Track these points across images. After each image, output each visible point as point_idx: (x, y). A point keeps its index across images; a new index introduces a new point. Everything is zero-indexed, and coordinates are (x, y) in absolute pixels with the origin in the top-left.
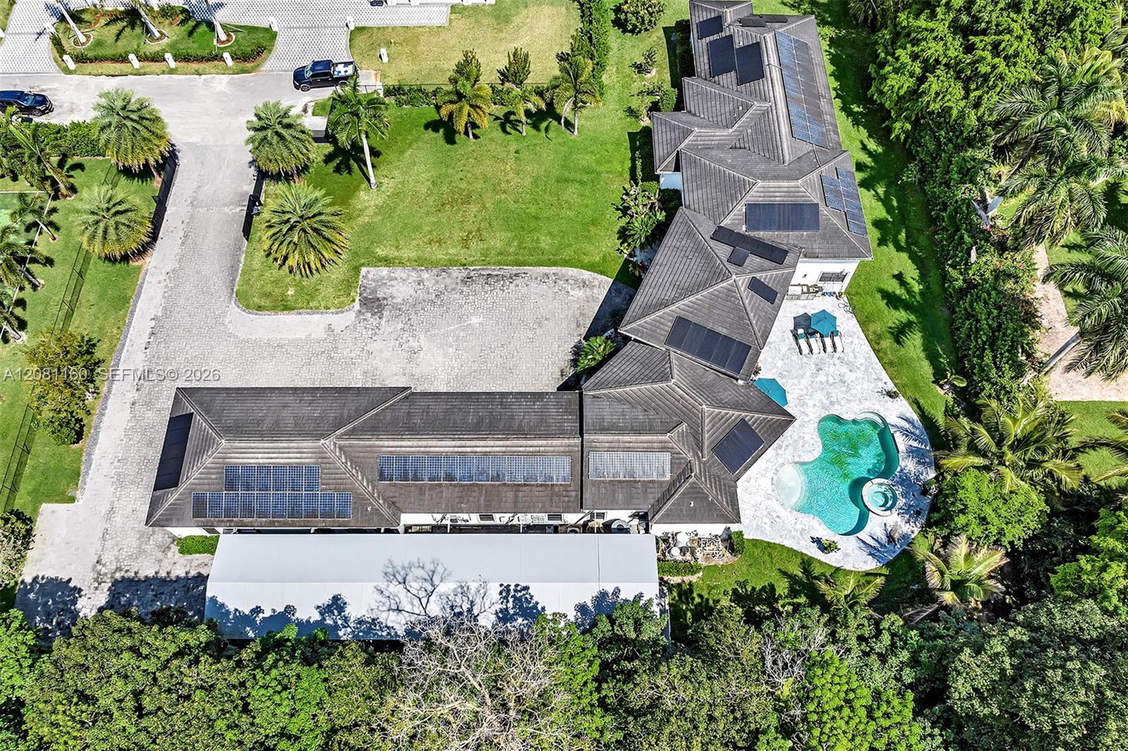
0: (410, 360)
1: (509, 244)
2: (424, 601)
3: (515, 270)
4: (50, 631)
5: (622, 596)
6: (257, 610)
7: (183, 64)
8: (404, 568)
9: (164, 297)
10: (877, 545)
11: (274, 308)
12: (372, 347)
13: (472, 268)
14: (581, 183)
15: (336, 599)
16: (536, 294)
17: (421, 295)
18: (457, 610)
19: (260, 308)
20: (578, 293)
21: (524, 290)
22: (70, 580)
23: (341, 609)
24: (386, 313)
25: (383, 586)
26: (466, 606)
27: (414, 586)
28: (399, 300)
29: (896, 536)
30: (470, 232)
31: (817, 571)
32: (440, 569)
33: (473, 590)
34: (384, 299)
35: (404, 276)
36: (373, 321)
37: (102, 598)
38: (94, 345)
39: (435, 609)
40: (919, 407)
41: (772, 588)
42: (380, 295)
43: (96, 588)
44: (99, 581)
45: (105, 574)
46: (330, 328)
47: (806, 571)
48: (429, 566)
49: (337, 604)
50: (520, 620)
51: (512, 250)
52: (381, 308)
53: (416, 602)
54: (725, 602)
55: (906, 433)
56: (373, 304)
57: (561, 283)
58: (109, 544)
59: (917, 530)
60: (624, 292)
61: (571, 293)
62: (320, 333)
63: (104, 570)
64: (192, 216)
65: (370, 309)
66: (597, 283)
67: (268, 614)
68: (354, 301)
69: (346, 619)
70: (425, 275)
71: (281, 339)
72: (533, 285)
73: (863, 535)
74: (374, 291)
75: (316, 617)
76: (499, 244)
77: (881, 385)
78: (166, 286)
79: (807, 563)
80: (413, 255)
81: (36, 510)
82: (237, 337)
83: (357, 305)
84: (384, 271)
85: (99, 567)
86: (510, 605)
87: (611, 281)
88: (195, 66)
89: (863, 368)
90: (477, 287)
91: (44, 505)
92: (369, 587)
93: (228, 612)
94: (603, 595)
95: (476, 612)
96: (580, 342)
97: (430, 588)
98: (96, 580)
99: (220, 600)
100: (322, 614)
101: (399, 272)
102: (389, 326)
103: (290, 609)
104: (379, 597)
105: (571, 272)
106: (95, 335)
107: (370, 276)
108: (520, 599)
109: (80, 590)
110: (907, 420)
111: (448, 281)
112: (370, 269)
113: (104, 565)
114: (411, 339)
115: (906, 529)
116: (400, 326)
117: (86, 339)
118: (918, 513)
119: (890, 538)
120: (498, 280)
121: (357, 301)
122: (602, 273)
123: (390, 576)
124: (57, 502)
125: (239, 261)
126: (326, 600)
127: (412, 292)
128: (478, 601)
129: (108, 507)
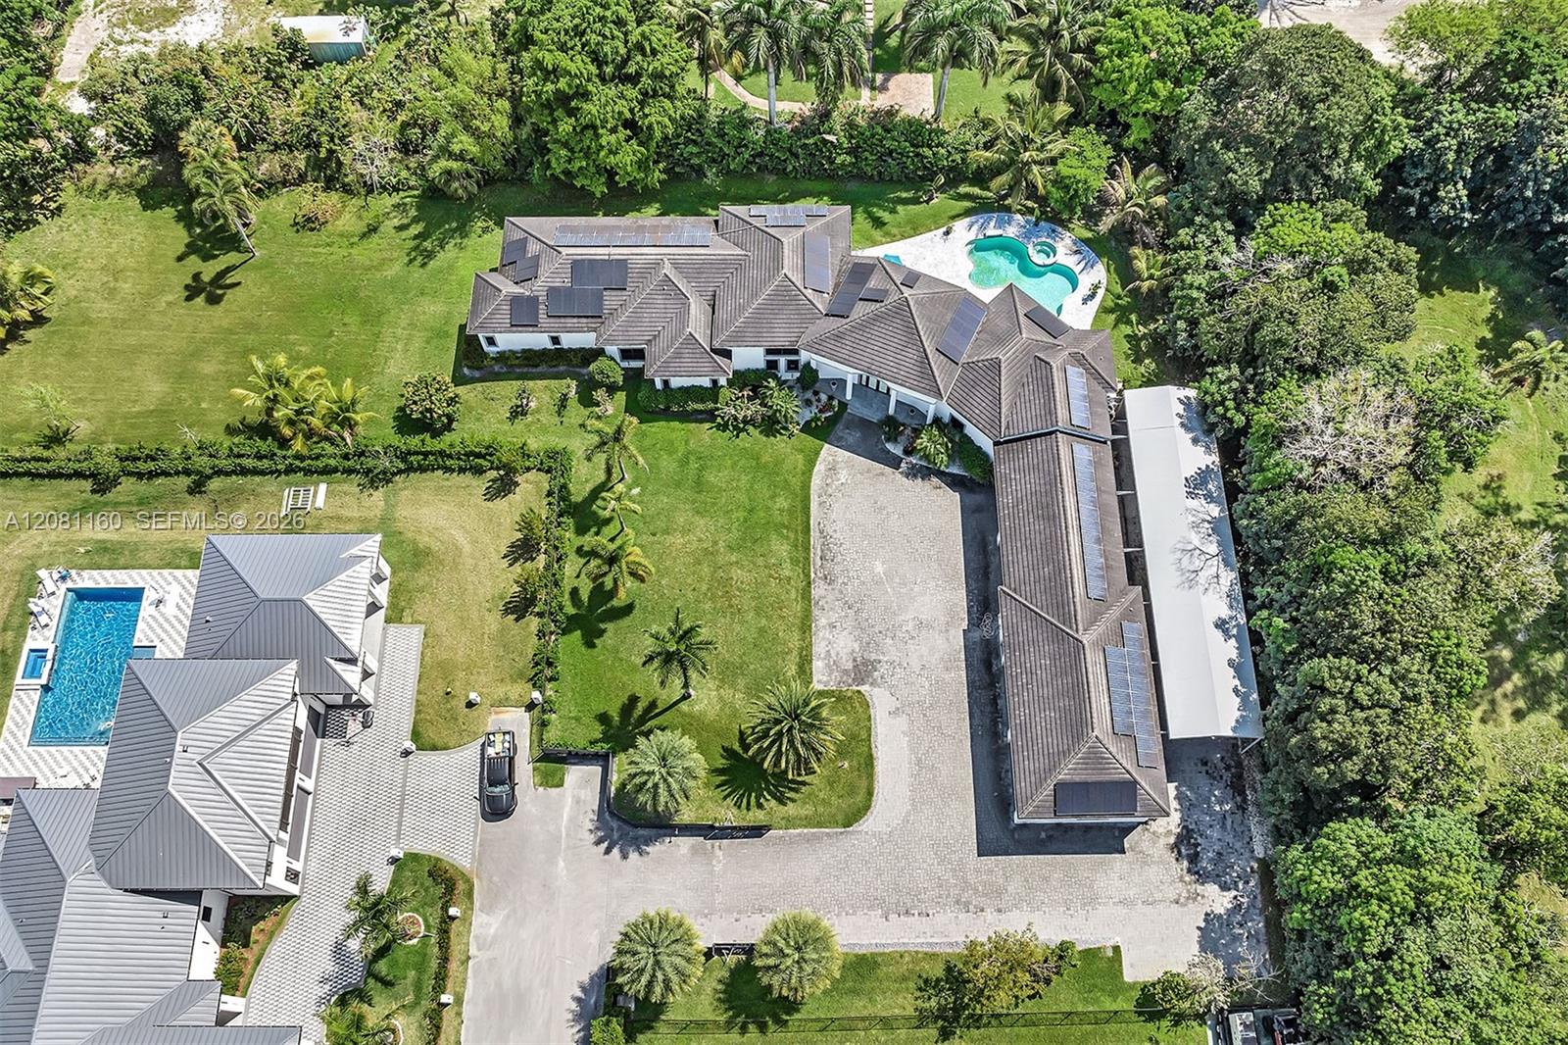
0: (929, 626)
1: (787, 538)
2: (1208, 557)
3: (814, 534)
4: (1249, 933)
5: (1182, 412)
6: (1236, 691)
7: (450, 985)
8: (1183, 574)
9: (854, 914)
10: (1083, 263)
11: (871, 776)
12: (916, 666)
13: (813, 575)
14: (702, 469)
15: (1217, 626)
16: (845, 513)
17: (849, 623)
18: (1210, 532)
19: (870, 793)
20: (843, 476)
21: (840, 525)
22: (1199, 928)
23: (1224, 622)
24: (873, 657)
25: (1202, 589)
26: (1207, 525)
27: (1197, 564)
28: (856, 646)
29: (1075, 248)
30: (771, 576)
31: (1110, 304)
32: (1180, 546)
33: (1194, 519)
34: (855, 660)
35: (824, 644)
36: (883, 669)
37: (1212, 889)
38: (926, 981)
39: (1213, 549)
40: (958, 216)
41: (1126, 336)
42: (850, 666)
43: (1203, 897)
44: (1194, 897)
45: (1188, 891)
46: (893, 713)
47: (1111, 311)
48: (1178, 555)
49: (1221, 624)
50: (1210, 486)
51: (792, 535)
52: (866, 663)
53: (1209, 563)
54: (1142, 369)
55: (983, 227)
56: (863, 670)
57: (830, 491)
58: (1158, 896)
59: (1069, 234)
60: (841, 434)
61: (844, 481)
62: (902, 722)
63: (1185, 894)
64: (729, 911)
65: (869, 674)
66: (830, 458)
67: (1238, 683)
68: (859, 692)
69: (1231, 618)
70: (823, 621)
71: (910, 763)
72: (834, 516)
73: (1077, 269)
74: (846, 672)
75: (1233, 642)
76: (786, 547)
77: (937, 239)
78: (837, 915)
79: (1104, 310)
80: (796, 635)
81: (1132, 986)
82: (908, 814)
83: (862, 688)
84: (818, 665)
85: (1182, 900)
86: (1200, 492)
87: (826, 445)
88: (453, 966)
89: (921, 250)
90: (837, 569)
91: (1126, 979)
92: (1204, 599)
93: (1241, 716)
94: (1182, 425)
95: (1209, 518)
96: (901, 473)
97: (1198, 552)
98: (1195, 899)
99: (1233, 724)
100: (1230, 638)
101: (819, 648)
102: (890, 651)
103: (1231, 663)
104: (1211, 590)
105: (816, 482)
106: (912, 985)
107: (825, 679)
108: (1195, 485)
109: (1207, 914)
110: (971, 227)
111: (830, 598)
112: (815, 679)
113: (1180, 895)
114: (904, 629)
115: (1068, 241)
116: (889, 641)
117: (919, 994)
118: (1054, 231)
119: (1076, 252)
120: (829, 549)
121: (858, 688)
122: (817, 454)
123: (1191, 583)
124: (1121, 965)
125: (800, 835)
126: (1219, 634)
127: (845, 633)
128: (1201, 515)
129: (1120, 907)
